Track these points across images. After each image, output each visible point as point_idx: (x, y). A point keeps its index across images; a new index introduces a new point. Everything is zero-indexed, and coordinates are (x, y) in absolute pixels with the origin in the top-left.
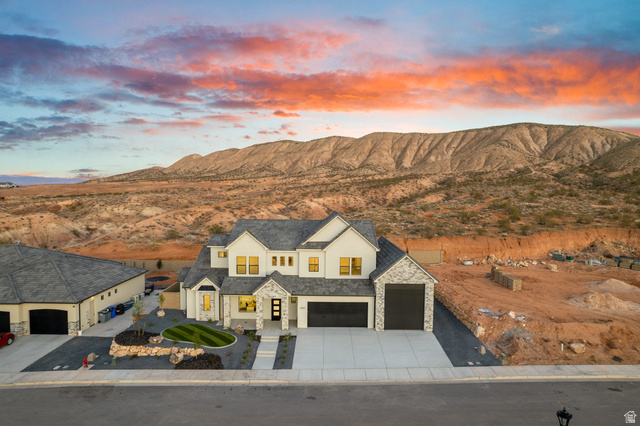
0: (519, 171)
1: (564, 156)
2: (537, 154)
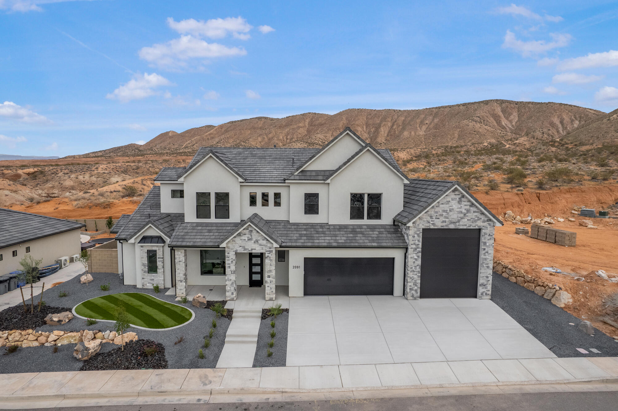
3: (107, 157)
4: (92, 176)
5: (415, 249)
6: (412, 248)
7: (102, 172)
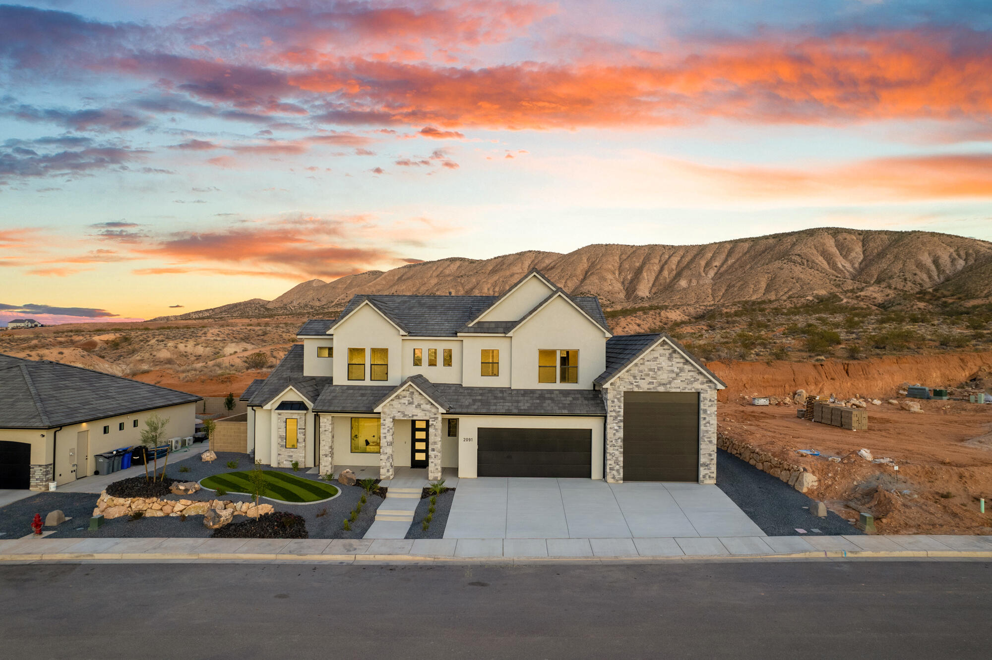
0: (821, 300)
1: (891, 277)
2: (847, 274)
3: (217, 318)
4: (198, 344)
5: (616, 418)
6: (610, 416)
7: (212, 339)
